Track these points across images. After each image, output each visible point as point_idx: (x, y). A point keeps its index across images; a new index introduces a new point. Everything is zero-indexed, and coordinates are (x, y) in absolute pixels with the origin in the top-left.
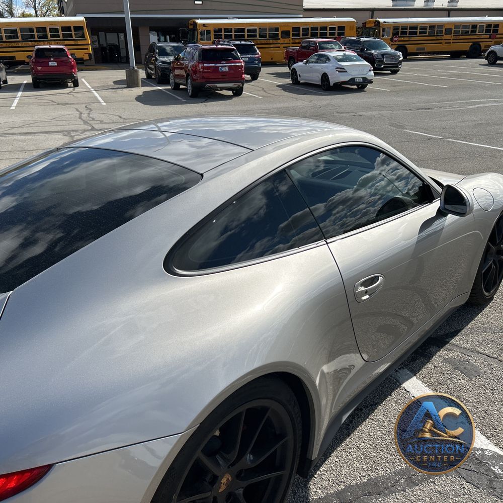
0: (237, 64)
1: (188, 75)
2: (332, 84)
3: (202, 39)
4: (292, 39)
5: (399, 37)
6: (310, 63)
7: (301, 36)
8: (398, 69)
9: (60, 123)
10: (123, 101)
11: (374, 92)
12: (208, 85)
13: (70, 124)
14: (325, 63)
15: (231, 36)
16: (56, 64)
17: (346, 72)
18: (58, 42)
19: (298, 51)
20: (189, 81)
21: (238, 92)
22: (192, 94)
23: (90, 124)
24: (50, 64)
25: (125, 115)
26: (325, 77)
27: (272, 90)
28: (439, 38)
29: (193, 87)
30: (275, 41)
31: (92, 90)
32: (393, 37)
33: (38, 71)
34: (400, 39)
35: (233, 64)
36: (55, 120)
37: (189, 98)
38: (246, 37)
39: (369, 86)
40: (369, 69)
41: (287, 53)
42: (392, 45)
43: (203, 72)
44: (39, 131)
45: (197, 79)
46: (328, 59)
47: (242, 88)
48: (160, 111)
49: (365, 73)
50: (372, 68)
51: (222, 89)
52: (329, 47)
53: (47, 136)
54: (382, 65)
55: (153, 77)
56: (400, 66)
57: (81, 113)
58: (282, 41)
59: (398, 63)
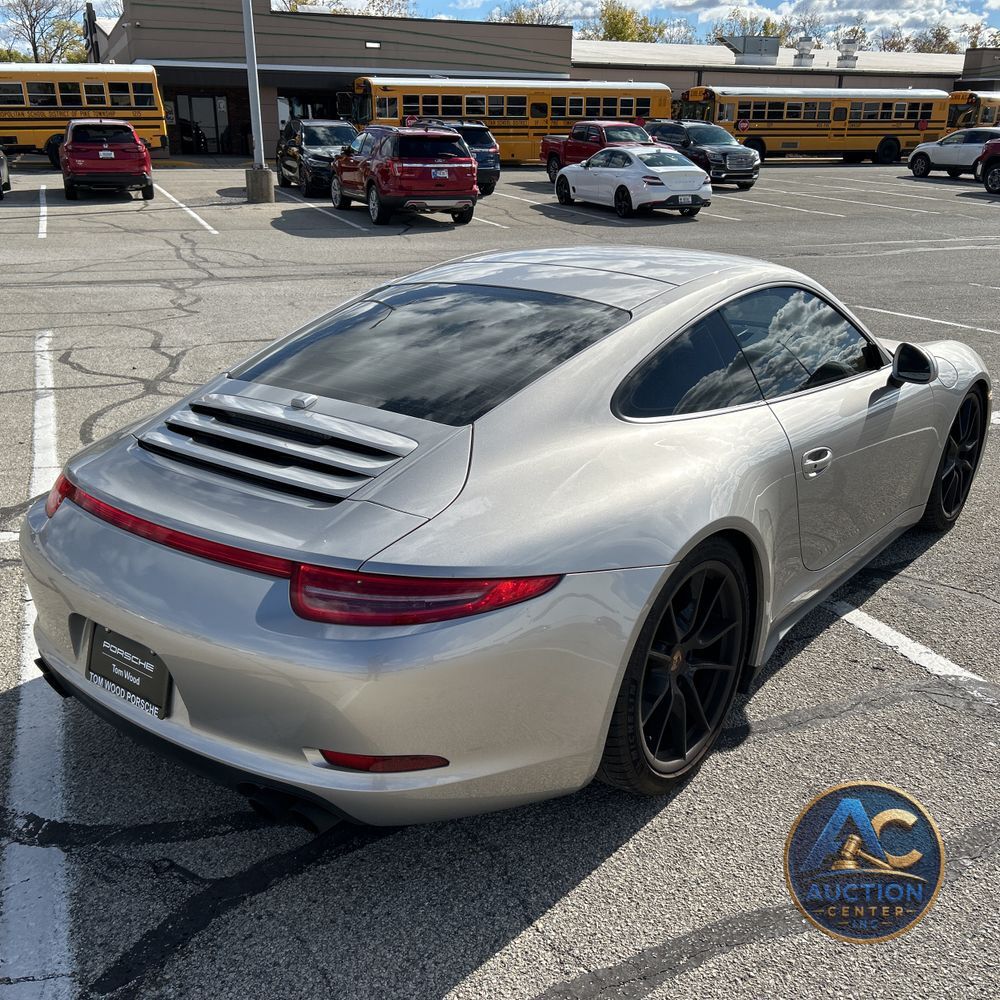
0: (463, 165)
1: (371, 183)
2: (635, 206)
3: (380, 115)
4: (551, 119)
5: (750, 121)
6: (593, 166)
7: (568, 115)
8: (750, 180)
9: (146, 265)
10: (250, 228)
11: (711, 222)
12: (409, 203)
13: (165, 267)
14: (623, 166)
15: (434, 111)
16: (113, 156)
17: (662, 184)
18: (102, 112)
19: (566, 143)
20: (374, 194)
21: (463, 217)
22: (378, 218)
23: (204, 269)
24: (102, 154)
25: (262, 253)
26: (622, 193)
27: (524, 215)
28: (823, 125)
29: (382, 206)
30: (519, 123)
31: (182, 205)
32: (738, 122)
33: (78, 168)
34: (752, 125)
35: (456, 165)
36: (131, 259)
37: (373, 226)
38: (465, 114)
39: (703, 212)
40: (704, 180)
41: (545, 145)
42: (739, 136)
43: (401, 178)
44: (112, 279)
45: (389, 192)
46: (627, 159)
47: (471, 209)
48: (326, 248)
49: (696, 186)
50: (709, 179)
51: (434, 210)
52: (623, 137)
53: (131, 289)
54: (722, 173)
55: (293, 184)
56: (755, 176)
57: (177, 249)
58: (532, 122)
59: (751, 171)
